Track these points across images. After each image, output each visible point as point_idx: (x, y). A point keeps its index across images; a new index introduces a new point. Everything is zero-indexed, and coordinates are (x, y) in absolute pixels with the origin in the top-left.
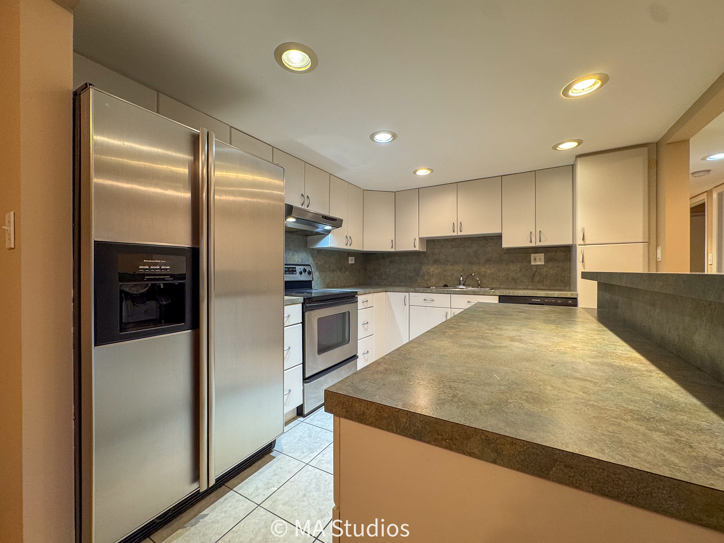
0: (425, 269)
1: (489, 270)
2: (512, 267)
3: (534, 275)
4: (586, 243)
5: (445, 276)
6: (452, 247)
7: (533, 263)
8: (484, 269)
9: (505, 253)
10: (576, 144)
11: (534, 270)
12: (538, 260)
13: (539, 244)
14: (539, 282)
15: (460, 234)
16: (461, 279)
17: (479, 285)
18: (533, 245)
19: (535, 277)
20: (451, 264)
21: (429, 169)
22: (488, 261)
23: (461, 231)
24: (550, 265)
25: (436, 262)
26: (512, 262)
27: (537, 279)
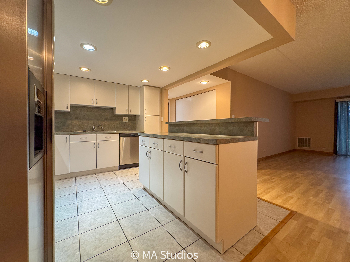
0: (69, 122)
1: (106, 123)
2: (116, 122)
3: (124, 126)
4: (147, 115)
5: (83, 126)
6: (87, 111)
7: (124, 121)
8: (104, 123)
9: (114, 116)
10: (147, 81)
11: (125, 123)
12: (126, 120)
13: (130, 114)
14: (126, 128)
15: (96, 105)
16: (94, 127)
17: (103, 130)
18: (127, 114)
19: (125, 126)
20: (87, 120)
21: (89, 69)
22: (106, 119)
23: (97, 104)
24: (130, 122)
25: (77, 118)
26: (116, 120)
27: (126, 127)
